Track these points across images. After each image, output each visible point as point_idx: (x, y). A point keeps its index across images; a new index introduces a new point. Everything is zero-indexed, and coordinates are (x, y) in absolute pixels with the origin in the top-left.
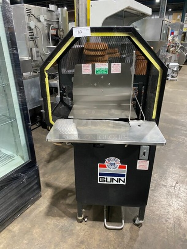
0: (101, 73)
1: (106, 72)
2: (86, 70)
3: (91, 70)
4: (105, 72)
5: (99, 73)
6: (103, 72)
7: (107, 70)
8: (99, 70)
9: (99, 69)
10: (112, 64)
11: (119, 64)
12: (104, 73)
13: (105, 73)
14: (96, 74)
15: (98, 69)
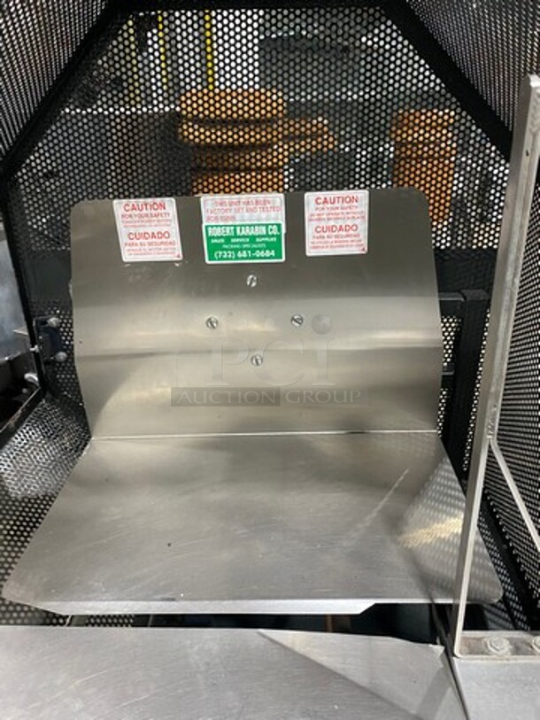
0: (243, 258)
1: (274, 246)
2: (144, 235)
3: (175, 237)
4: (269, 246)
5: (226, 258)
6: (253, 251)
7: (279, 237)
8: (228, 239)
9: (229, 231)
10: (310, 197)
11: (353, 199)
12: (258, 254)
13: (266, 256)
14: (207, 261)
15: (218, 232)
